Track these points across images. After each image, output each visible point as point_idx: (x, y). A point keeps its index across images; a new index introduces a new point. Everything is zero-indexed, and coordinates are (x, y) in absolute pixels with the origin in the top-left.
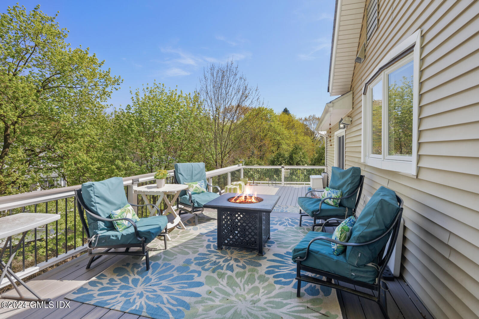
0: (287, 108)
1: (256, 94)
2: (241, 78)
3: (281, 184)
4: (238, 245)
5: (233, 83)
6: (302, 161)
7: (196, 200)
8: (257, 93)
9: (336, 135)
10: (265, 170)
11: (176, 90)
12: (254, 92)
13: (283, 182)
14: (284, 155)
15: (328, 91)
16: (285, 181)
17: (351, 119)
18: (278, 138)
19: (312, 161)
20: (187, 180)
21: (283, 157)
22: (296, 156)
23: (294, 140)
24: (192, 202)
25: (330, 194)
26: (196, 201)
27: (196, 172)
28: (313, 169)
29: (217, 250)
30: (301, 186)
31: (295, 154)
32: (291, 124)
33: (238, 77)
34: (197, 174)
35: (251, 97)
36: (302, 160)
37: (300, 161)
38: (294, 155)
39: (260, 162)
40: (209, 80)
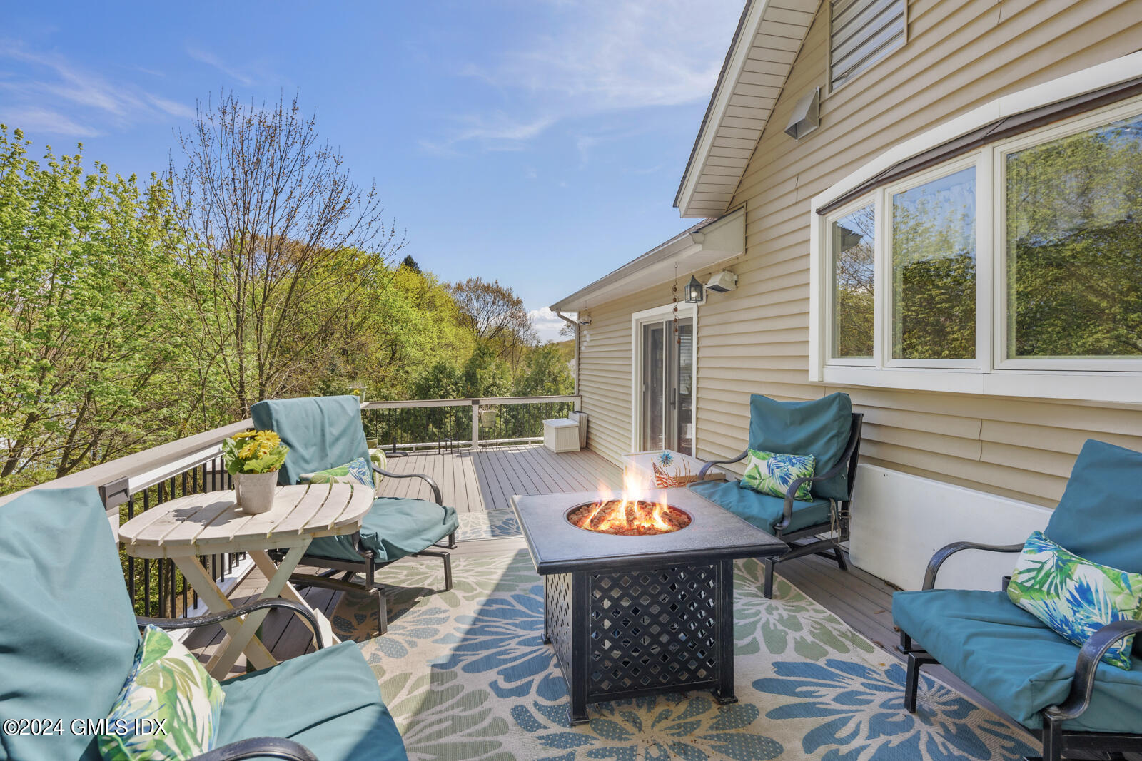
0: (413, 256)
1: (371, 207)
2: (322, 156)
3: (470, 446)
4: (650, 685)
5: (297, 167)
6: (498, 386)
7: (383, 535)
8: (374, 203)
9: (636, 320)
10: (401, 414)
11: (77, 158)
12: (365, 200)
13: (476, 441)
14: (453, 370)
15: (675, 205)
16: (480, 439)
17: (735, 278)
18: (396, 329)
19: (517, 384)
20: (306, 461)
21: (449, 376)
22: (485, 373)
23: (434, 336)
24: (363, 548)
25: (778, 467)
26: (384, 541)
27: (335, 431)
28: (525, 406)
29: (572, 725)
30: (522, 447)
31: (481, 367)
32: (428, 294)
33: (310, 151)
34: (338, 439)
35: (353, 214)
36: (498, 382)
37: (492, 385)
38: (478, 370)
39: (385, 390)
40: (216, 146)
